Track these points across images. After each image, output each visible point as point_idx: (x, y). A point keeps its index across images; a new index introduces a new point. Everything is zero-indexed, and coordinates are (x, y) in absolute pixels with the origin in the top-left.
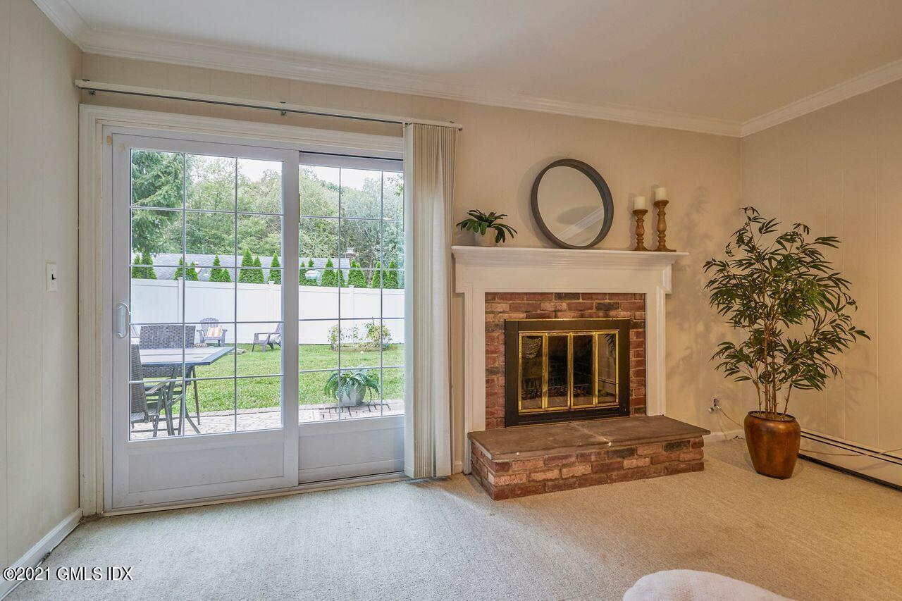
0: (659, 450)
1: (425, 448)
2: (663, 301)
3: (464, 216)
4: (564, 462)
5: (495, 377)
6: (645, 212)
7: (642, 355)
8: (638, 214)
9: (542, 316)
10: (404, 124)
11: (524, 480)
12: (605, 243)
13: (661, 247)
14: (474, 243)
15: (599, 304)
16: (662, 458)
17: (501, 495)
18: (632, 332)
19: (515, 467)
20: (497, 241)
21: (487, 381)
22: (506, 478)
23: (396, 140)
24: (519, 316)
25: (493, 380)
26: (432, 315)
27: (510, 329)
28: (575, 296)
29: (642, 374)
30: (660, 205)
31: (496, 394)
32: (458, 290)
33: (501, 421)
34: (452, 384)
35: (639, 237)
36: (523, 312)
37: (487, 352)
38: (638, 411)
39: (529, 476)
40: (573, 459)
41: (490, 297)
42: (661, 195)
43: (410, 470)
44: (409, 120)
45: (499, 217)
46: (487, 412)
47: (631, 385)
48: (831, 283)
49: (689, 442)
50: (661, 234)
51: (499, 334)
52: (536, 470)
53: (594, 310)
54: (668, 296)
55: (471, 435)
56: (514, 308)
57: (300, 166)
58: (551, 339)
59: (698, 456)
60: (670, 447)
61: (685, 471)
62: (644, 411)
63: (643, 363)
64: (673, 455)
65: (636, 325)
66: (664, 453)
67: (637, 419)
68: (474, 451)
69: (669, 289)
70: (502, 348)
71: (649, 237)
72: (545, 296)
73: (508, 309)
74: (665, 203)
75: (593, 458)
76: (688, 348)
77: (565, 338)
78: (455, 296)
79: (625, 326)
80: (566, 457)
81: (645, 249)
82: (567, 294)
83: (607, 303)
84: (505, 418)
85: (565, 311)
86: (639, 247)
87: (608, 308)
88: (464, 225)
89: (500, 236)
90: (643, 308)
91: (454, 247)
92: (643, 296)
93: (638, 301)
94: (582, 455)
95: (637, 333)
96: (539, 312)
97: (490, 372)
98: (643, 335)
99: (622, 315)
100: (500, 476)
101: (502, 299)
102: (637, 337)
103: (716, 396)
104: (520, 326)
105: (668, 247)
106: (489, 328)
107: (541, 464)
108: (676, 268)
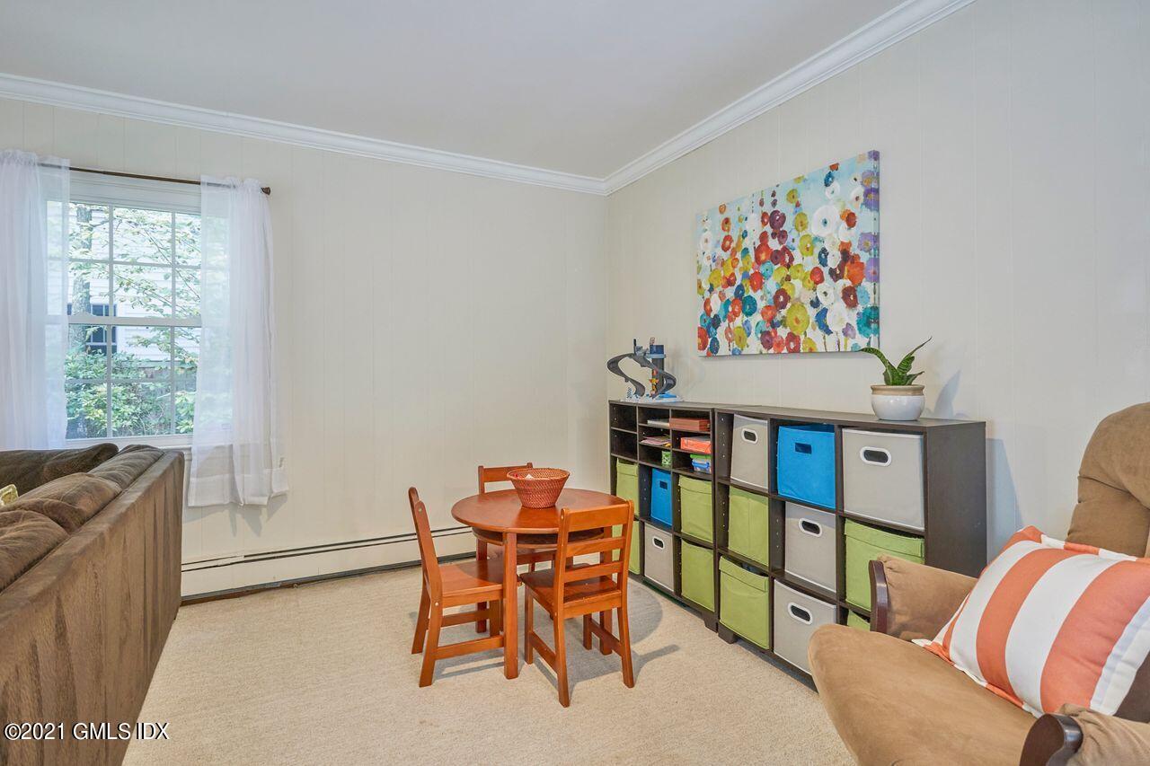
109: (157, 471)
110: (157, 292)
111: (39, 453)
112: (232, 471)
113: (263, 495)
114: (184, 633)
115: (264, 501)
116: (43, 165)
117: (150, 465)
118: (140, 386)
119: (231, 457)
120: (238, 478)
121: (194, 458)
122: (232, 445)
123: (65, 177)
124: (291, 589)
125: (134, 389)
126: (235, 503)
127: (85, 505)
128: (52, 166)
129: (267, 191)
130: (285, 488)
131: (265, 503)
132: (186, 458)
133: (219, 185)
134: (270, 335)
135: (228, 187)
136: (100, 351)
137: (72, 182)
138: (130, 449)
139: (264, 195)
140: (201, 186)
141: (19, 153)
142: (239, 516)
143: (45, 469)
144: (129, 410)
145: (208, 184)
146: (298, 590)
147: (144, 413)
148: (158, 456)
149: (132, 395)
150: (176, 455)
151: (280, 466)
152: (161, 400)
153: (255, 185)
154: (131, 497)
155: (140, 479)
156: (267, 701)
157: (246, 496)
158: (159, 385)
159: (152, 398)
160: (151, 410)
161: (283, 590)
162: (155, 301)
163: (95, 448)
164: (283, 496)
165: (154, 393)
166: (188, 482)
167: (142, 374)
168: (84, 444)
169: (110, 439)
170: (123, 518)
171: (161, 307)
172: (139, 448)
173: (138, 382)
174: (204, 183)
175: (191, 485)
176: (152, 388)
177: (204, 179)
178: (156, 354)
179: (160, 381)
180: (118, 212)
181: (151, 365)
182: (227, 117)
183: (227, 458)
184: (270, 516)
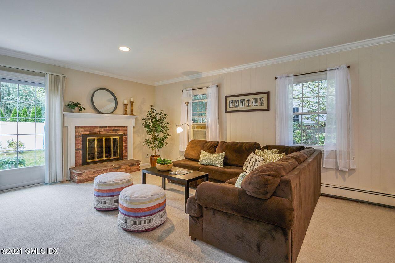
0: (127, 166)
1: (53, 174)
2: (132, 128)
3: (67, 103)
4: (100, 171)
5: (79, 151)
6: (127, 104)
7: (126, 143)
8: (125, 105)
9: (95, 133)
10: (45, 73)
11: (87, 177)
12: (115, 112)
13: (132, 114)
14: (71, 112)
15: (113, 129)
16: (128, 169)
17: (79, 182)
18: (124, 137)
19: (84, 174)
20: (80, 111)
21: (76, 153)
22: (81, 177)
23: (43, 78)
24: (88, 133)
25: (78, 152)
26: (56, 133)
27: (84, 137)
28: (106, 127)
29: (126, 148)
30: (132, 103)
31: (79, 156)
32: (65, 125)
33: (81, 164)
34: (63, 153)
35: (126, 111)
36: (89, 132)
37: (76, 144)
38: (125, 159)
39: (88, 176)
40: (102, 171)
41: (77, 127)
42: (132, 100)
43: (47, 181)
44: (48, 73)
45: (80, 104)
46: (76, 162)
47: (123, 152)
48: (167, 124)
49: (136, 164)
50: (132, 111)
51: (80, 139)
52: (91, 174)
53: (112, 131)
54: (134, 127)
55: (70, 169)
56: (85, 131)
57: (1, 82)
58: (98, 139)
59: (138, 167)
60: (131, 166)
61: (135, 171)
62: (127, 158)
63: (127, 145)
64: (132, 168)
65: (124, 135)
66: (129, 167)
67: (124, 161)
68: (71, 173)
69: (134, 125)
70: (81, 143)
71: (128, 111)
72: (96, 127)
73: (83, 131)
74: (133, 102)
75: (108, 170)
76: (140, 141)
77: (102, 139)
78: (64, 127)
79: (121, 135)
80: (100, 170)
81: (127, 115)
82: (103, 127)
83: (115, 129)
84: (82, 163)
85: (103, 131)
86: (125, 114)
87: (116, 130)
88: (67, 105)
89: (81, 109)
90: (127, 130)
91: (64, 113)
92: (127, 127)
93: (126, 129)
94: (105, 169)
95: (125, 137)
96: (94, 131)
97: (77, 150)
98: (127, 138)
99: (120, 132)
100: (79, 177)
101: (82, 128)
102: (125, 138)
103: (148, 154)
104: (87, 136)
105: (134, 114)
106: (76, 137)
107: (92, 173)
108: (136, 119)
109: (315, 154)
110: (311, 103)
111: (288, 146)
112: (336, 158)
113: (346, 168)
114: (321, 203)
115: (347, 170)
116: (288, 76)
117: (313, 153)
118: (306, 131)
119: (336, 154)
120: (338, 161)
121: (325, 153)
122: (336, 151)
123: (292, 78)
124: (357, 203)
125: (304, 132)
126: (337, 169)
127: (301, 159)
128: (290, 76)
129: (349, 67)
130: (355, 167)
131: (347, 171)
132: (322, 152)
133: (332, 70)
134: (350, 115)
135: (336, 69)
136: (296, 121)
137: (294, 79)
138: (308, 148)
139: (348, 69)
140: (327, 71)
141: (284, 75)
142: (338, 174)
143: (289, 150)
144: (303, 138)
145: (329, 70)
146: (360, 204)
147: (307, 139)
148: (315, 151)
149: (304, 134)
150: (319, 151)
151: (353, 159)
152: (312, 135)
153: (344, 66)
154: (310, 160)
155: (311, 156)
156: (349, 231)
157: (341, 167)
158: (311, 131)
159: (309, 135)
160: (309, 138)
161: (353, 202)
162: (310, 106)
163: (300, 147)
164: (354, 170)
165: (309, 133)
166: (323, 160)
167: (307, 128)
168: (296, 145)
169: (302, 145)
170: (309, 164)
171: (312, 107)
172: (310, 148)
173: (306, 130)
174: (328, 70)
175: (324, 161)
176: (309, 132)
177: (328, 69)
178: (310, 122)
179: (312, 130)
180: (304, 84)
181: (309, 125)
182: (335, 47)
183: (334, 154)
184: (349, 176)
